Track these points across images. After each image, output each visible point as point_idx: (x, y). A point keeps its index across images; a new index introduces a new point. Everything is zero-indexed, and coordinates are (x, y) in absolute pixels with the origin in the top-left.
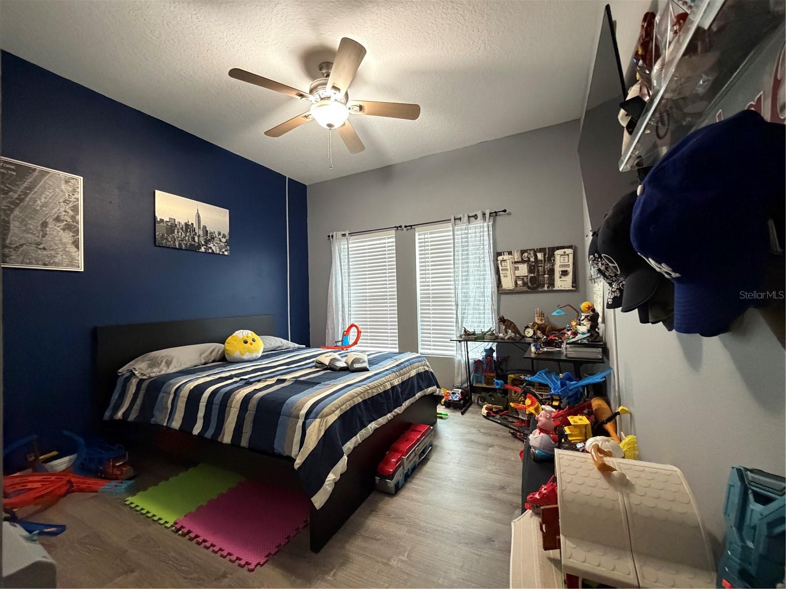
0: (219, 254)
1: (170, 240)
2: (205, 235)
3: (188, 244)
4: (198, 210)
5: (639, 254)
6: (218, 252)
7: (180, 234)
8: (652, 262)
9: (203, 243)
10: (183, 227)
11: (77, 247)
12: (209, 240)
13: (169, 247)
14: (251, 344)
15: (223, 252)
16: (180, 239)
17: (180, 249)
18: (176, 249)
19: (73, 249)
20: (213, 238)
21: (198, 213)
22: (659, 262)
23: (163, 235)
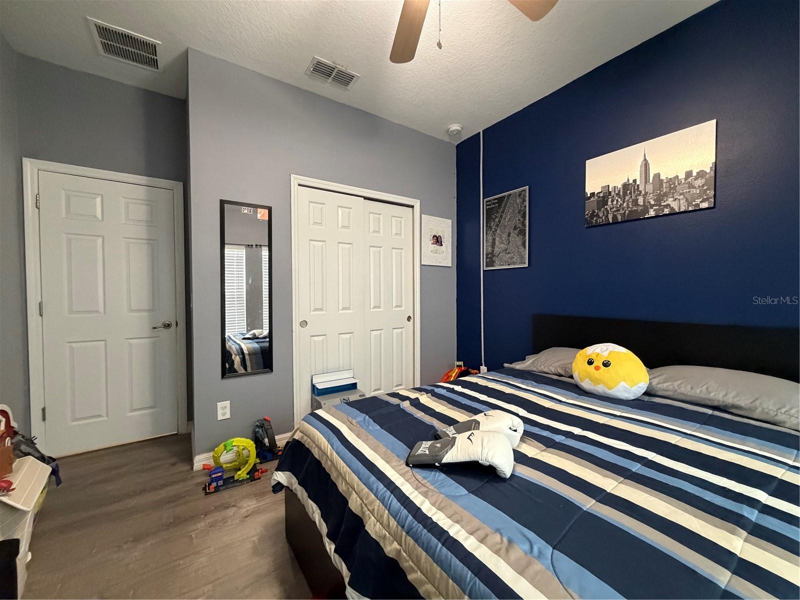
1: (601, 215)
2: (658, 187)
3: (627, 212)
4: (645, 155)
6: (683, 209)
7: (615, 203)
10: (619, 191)
11: (525, 247)
12: (666, 194)
13: (600, 225)
16: (614, 209)
17: (615, 222)
18: (609, 224)
19: (522, 249)
20: (675, 188)
21: (645, 159)
23: (594, 212)
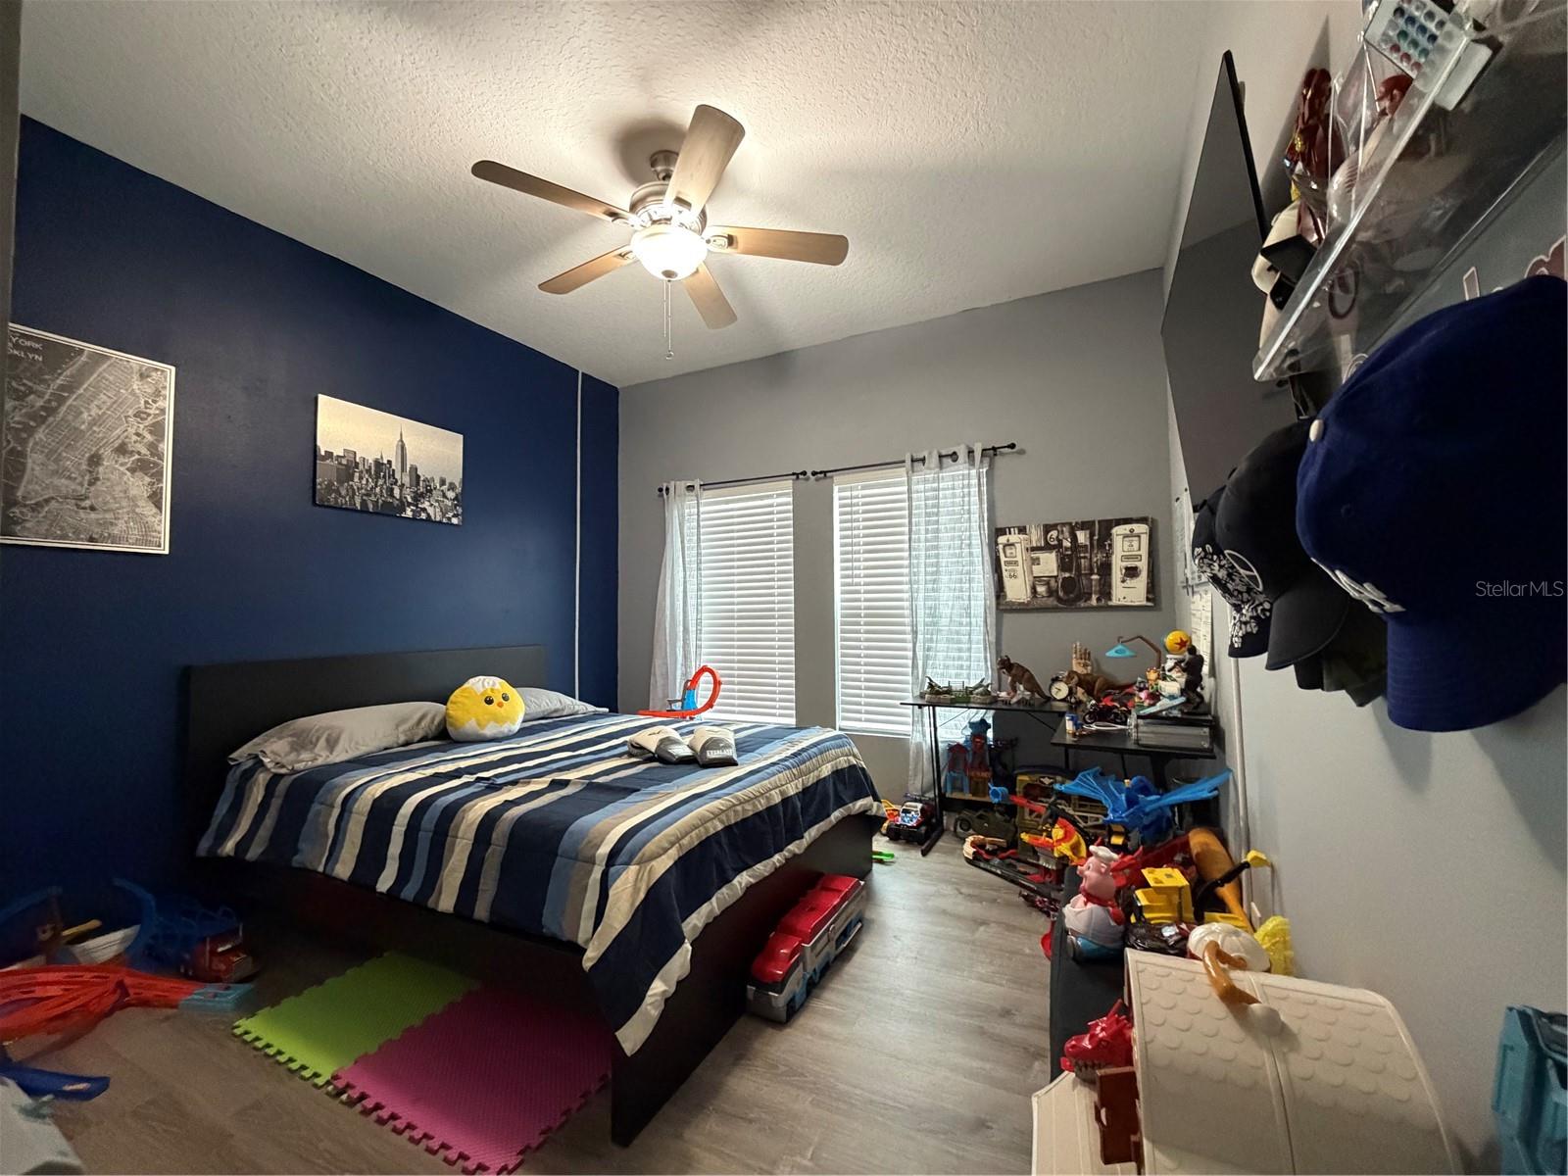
0: (440, 522)
1: (343, 492)
2: (414, 483)
3: (380, 501)
4: (401, 435)
5: (1314, 560)
6: (438, 519)
7: (364, 482)
8: (1342, 579)
9: (410, 500)
10: (370, 467)
11: (158, 506)
12: (422, 495)
13: (341, 508)
14: (500, 705)
15: (449, 519)
16: (363, 491)
17: (364, 511)
18: (356, 511)
19: (149, 510)
20: (430, 491)
21: (401, 441)
22: (1358, 578)
23: (331, 484)
